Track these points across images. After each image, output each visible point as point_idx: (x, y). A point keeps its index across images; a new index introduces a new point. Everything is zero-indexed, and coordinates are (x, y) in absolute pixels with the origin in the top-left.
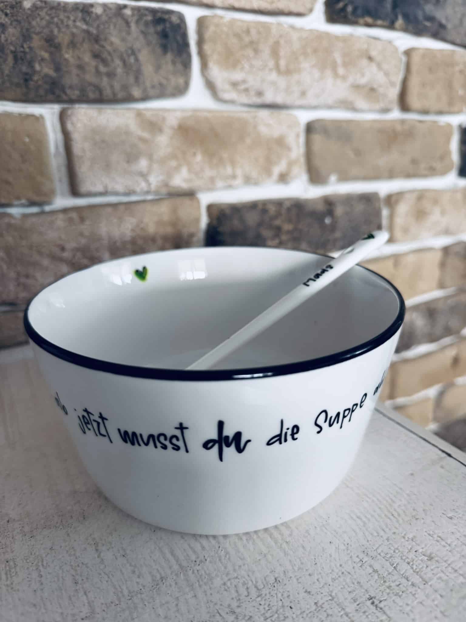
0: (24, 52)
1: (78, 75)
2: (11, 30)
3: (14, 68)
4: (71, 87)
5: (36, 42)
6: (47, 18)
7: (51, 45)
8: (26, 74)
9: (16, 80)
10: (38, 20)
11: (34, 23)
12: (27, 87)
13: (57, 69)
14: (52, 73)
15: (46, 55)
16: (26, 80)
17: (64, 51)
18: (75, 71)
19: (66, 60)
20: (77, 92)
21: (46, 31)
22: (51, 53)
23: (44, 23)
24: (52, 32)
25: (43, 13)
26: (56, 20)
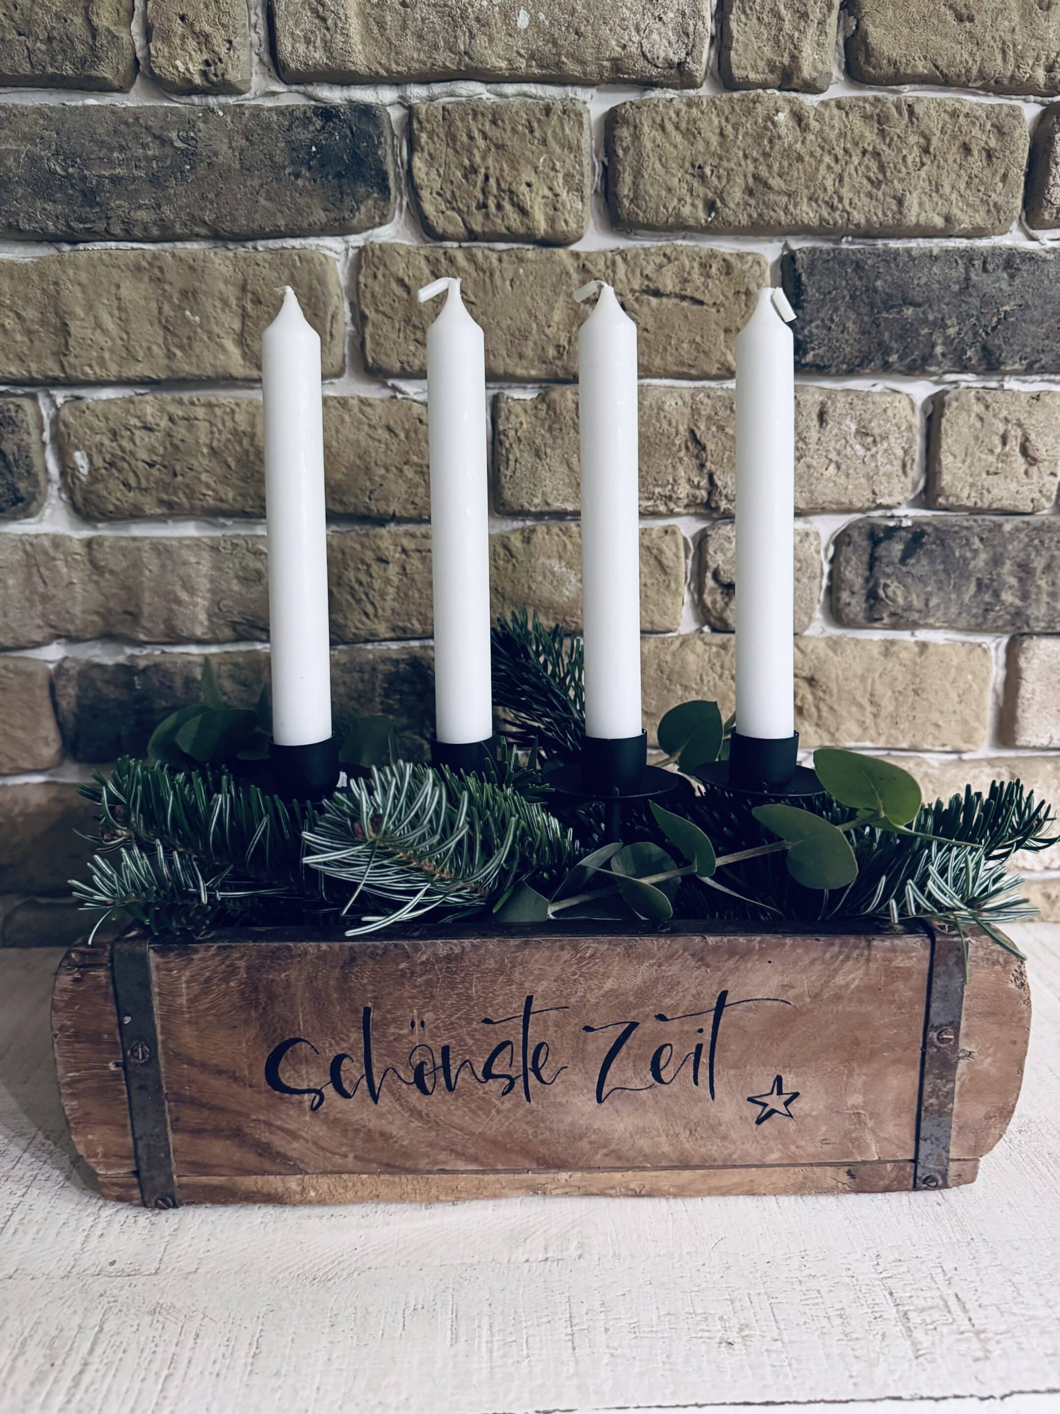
0: (992, 580)
1: (1048, 603)
2: (983, 556)
3: (975, 596)
4: (1037, 619)
5: (1008, 566)
6: (1026, 540)
7: (1023, 570)
8: (989, 603)
9: (974, 611)
10: (1016, 543)
11: (1010, 547)
12: (985, 619)
13: (1025, 597)
14: (1018, 602)
15: (1013, 581)
16: (986, 610)
17: (1037, 578)
18: (1045, 598)
19: (1039, 587)
20: (1043, 624)
21: (1022, 555)
22: (1020, 580)
23: (1021, 546)
24: (1029, 555)
25: (1022, 536)
26: (1036, 542)
